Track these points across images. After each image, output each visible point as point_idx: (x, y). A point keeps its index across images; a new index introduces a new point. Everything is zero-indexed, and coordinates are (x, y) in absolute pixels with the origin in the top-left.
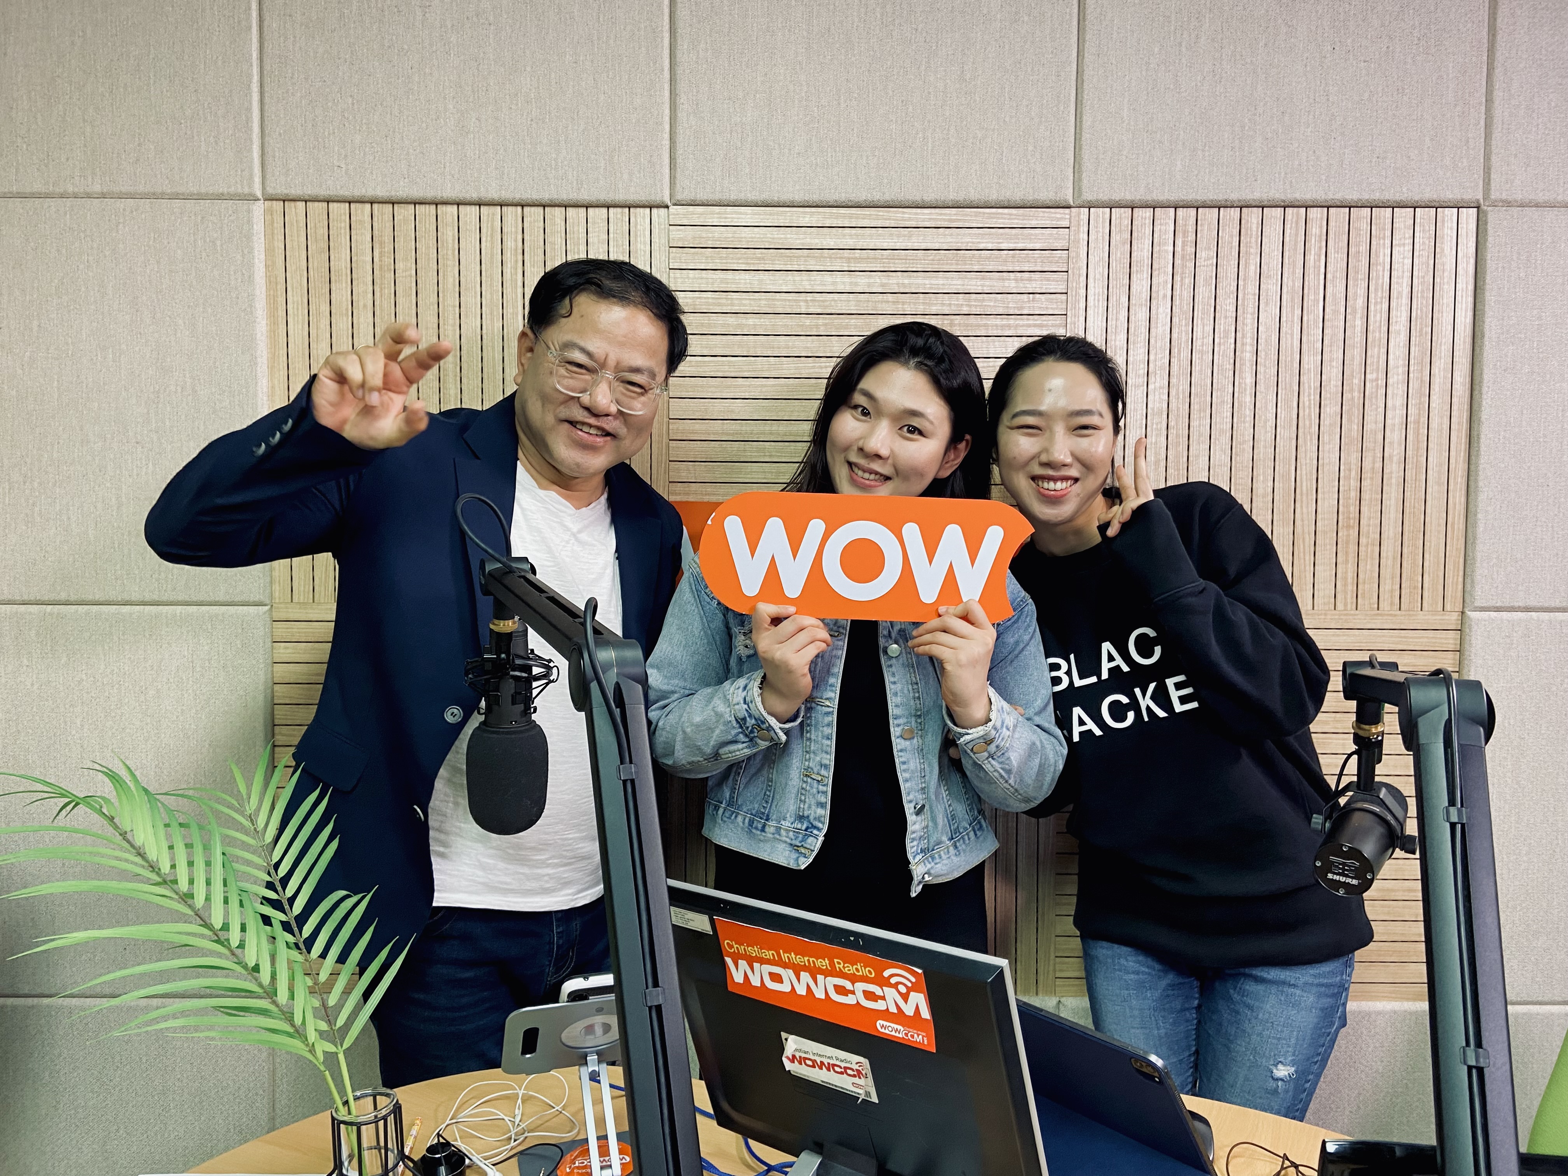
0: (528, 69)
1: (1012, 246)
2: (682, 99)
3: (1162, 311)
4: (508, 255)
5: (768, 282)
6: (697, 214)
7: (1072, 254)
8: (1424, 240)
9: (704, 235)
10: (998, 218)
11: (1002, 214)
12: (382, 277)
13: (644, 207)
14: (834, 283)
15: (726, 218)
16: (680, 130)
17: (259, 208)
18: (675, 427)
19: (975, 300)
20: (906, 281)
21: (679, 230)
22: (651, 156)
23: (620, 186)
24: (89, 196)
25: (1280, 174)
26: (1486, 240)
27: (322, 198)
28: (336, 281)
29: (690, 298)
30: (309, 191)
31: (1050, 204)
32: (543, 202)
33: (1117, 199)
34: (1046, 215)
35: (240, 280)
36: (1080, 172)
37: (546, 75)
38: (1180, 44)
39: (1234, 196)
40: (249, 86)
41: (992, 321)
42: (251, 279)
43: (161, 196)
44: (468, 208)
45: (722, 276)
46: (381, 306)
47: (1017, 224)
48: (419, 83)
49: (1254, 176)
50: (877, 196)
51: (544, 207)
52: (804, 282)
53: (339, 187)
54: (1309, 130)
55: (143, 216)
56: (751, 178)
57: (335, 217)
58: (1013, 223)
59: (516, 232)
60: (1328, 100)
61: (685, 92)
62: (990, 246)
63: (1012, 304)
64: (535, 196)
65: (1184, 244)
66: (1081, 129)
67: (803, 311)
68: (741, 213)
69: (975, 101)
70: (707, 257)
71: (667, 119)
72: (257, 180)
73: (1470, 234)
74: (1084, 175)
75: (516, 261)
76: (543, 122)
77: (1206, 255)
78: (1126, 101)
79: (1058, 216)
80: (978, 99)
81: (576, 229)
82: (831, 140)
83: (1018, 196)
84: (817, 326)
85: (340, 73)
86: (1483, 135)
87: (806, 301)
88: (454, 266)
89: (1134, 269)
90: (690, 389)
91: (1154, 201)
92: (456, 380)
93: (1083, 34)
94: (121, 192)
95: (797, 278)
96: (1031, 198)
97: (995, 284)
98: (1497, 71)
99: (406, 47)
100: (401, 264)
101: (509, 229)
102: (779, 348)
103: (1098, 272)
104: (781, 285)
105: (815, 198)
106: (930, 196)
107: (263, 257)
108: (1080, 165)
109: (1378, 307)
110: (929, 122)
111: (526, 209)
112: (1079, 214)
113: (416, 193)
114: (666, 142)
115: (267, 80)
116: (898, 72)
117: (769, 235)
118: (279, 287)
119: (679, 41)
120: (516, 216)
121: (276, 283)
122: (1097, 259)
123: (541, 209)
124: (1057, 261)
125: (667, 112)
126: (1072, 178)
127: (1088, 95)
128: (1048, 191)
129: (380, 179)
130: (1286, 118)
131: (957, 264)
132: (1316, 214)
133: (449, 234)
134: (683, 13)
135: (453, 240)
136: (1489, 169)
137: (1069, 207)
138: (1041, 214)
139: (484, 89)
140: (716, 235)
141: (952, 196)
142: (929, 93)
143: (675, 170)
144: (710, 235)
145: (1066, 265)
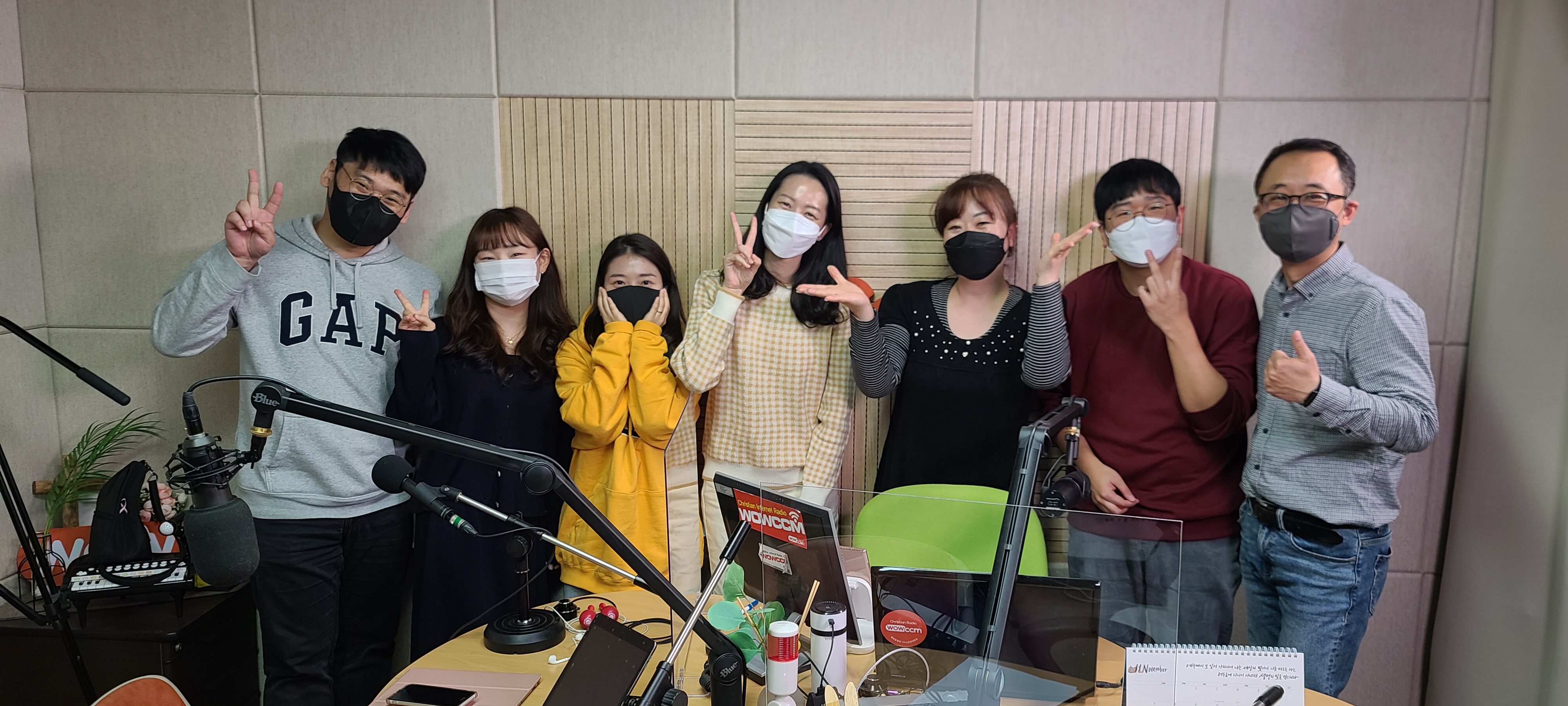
0: (651, 18)
1: (938, 123)
2: (742, 36)
3: (1027, 162)
4: (640, 128)
5: (793, 144)
6: (751, 104)
7: (974, 127)
8: (1183, 120)
9: (755, 116)
10: (930, 107)
11: (932, 104)
12: (567, 142)
13: (719, 99)
14: (833, 145)
15: (768, 106)
16: (741, 54)
17: (496, 102)
19: (916, 155)
20: (876, 144)
21: (741, 114)
22: (724, 70)
23: (706, 87)
24: (398, 95)
25: (1097, 81)
26: (1221, 122)
27: (532, 96)
28: (540, 144)
29: (747, 154)
30: (524, 93)
31: (961, 99)
33: (1001, 95)
34: (958, 105)
35: (486, 145)
36: (979, 81)
37: (661, 22)
39: (1069, 95)
40: (489, 30)
41: (926, 168)
42: (492, 145)
43: (440, 96)
44: (617, 101)
45: (766, 141)
46: (566, 157)
47: (942, 110)
48: (587, 28)
49: (1082, 81)
50: (858, 94)
51: (661, 99)
52: (815, 144)
53: (542, 90)
55: (430, 108)
56: (782, 83)
57: (539, 107)
58: (939, 110)
59: (645, 115)
61: (743, 32)
62: (925, 123)
64: (656, 94)
65: (1041, 122)
66: (979, 54)
68: (777, 104)
69: (916, 37)
70: (757, 130)
71: (733, 48)
72: (495, 86)
73: (1211, 117)
75: (645, 132)
76: (660, 50)
77: (1054, 129)
78: (1006, 37)
79: (966, 105)
81: (680, 113)
82: (830, 60)
83: (941, 93)
85: (542, 22)
86: (1220, 57)
88: (608, 134)
89: (1011, 137)
90: (747, 208)
91: (1022, 97)
92: (610, 203)
94: (417, 94)
95: (811, 142)
96: (949, 95)
97: (928, 146)
100: (578, 134)
101: (640, 113)
103: (989, 139)
105: (821, 95)
106: (889, 94)
107: (499, 131)
108: (979, 75)
110: (889, 49)
111: (650, 101)
112: (978, 104)
113: (587, 93)
114: (733, 62)
115: (499, 26)
116: (870, 19)
117: (793, 117)
118: (508, 148)
120: (645, 105)
121: (506, 146)
122: (989, 131)
123: (659, 101)
124: (965, 132)
125: (733, 44)
126: (973, 84)
127: (984, 34)
128: (959, 91)
129: (565, 84)
130: (1102, 48)
131: (906, 134)
132: (1120, 105)
133: (605, 116)
135: (608, 119)
136: (1225, 77)
137: (971, 100)
138: (955, 104)
139: (626, 30)
140: (763, 116)
141: (902, 93)
142: (889, 32)
143: (738, 79)
144: (759, 117)
145: (970, 135)
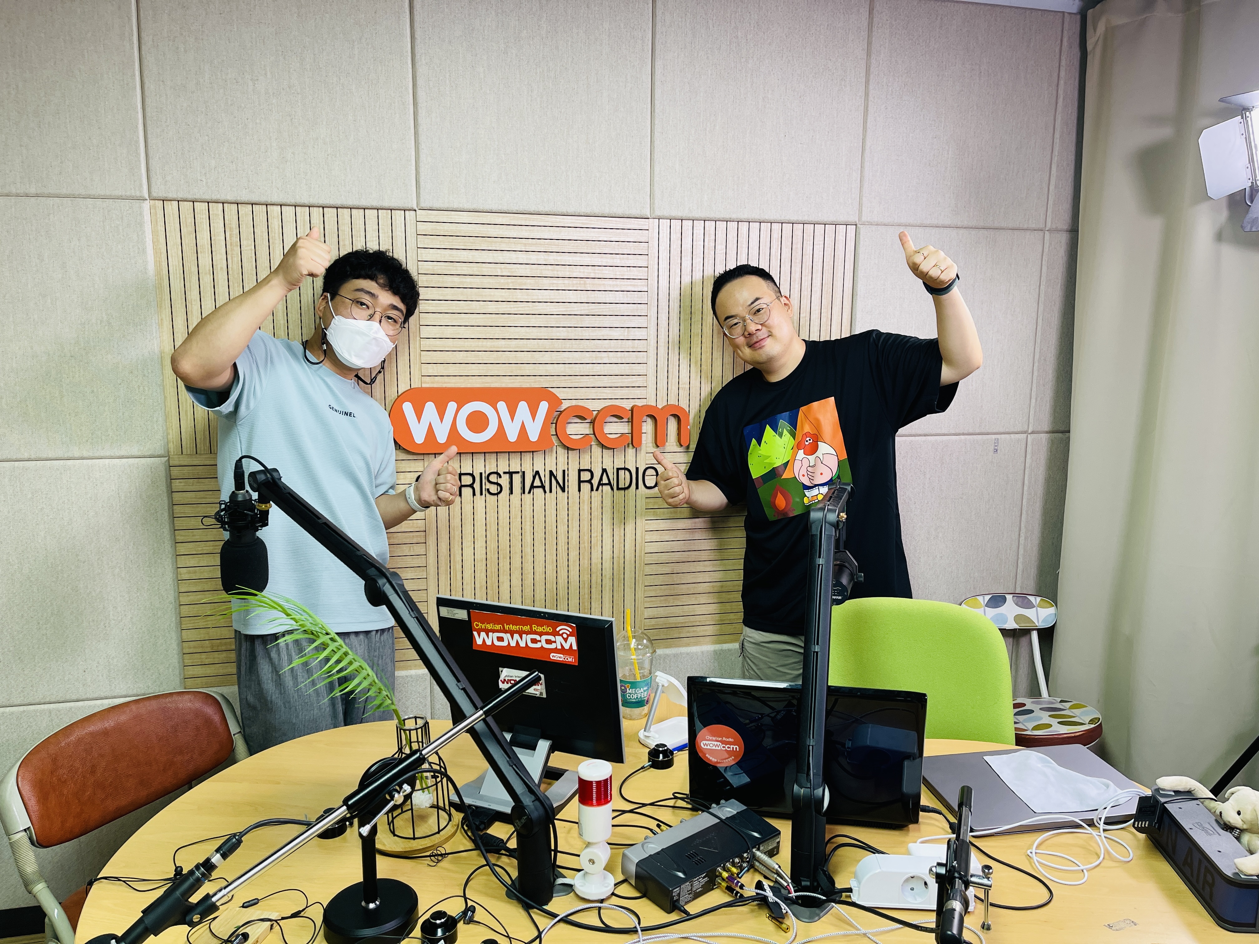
0: (324, 123)
1: (617, 239)
2: (423, 146)
6: (435, 216)
7: (650, 245)
8: (829, 241)
9: (438, 228)
10: (610, 223)
11: (612, 221)
12: (232, 250)
13: (401, 210)
14: (517, 258)
16: (421, 164)
17: (146, 205)
18: (424, 343)
19: (598, 270)
20: (559, 258)
21: (423, 225)
22: (404, 180)
23: (386, 197)
25: (757, 205)
26: (859, 244)
27: (190, 200)
28: (201, 252)
29: (431, 266)
30: (181, 195)
31: (638, 216)
32: (336, 206)
33: (674, 215)
34: (636, 222)
35: (137, 252)
36: (653, 198)
37: (336, 128)
38: (706, 129)
39: (734, 216)
40: (137, 126)
41: (607, 282)
42: (145, 252)
43: (78, 196)
44: (288, 208)
45: (449, 253)
46: (232, 269)
47: (620, 227)
48: (252, 129)
49: (744, 206)
50: (541, 209)
51: (337, 208)
53: (202, 194)
54: (772, 181)
55: (67, 210)
56: (466, 195)
57: (199, 212)
58: (618, 226)
59: (320, 223)
60: (782, 164)
61: (424, 142)
62: (605, 239)
63: (618, 272)
64: (331, 201)
65: (709, 241)
66: (653, 175)
68: (460, 215)
69: (595, 155)
70: (440, 241)
71: (413, 158)
72: (145, 187)
73: (852, 239)
74: (656, 201)
76: (335, 157)
77: (720, 248)
78: (678, 160)
79: (642, 223)
80: (597, 154)
81: (358, 219)
82: (513, 174)
83: (620, 211)
84: (508, 283)
85: (199, 120)
86: (859, 186)
87: (501, 269)
88: (280, 243)
90: (432, 320)
91: (693, 217)
92: (284, 315)
93: (654, 120)
94: (50, 193)
95: (495, 255)
96: (627, 213)
97: (609, 261)
98: (866, 151)
99: (243, 105)
100: (245, 242)
101: (315, 222)
102: (485, 296)
103: (664, 255)
105: (505, 208)
106: (571, 210)
107: (151, 237)
108: (653, 195)
109: (807, 277)
110: (569, 166)
111: (326, 210)
112: (653, 223)
113: (253, 198)
114: (414, 172)
115: (149, 122)
116: (551, 136)
117: (477, 229)
118: (162, 256)
119: (420, 111)
120: (319, 213)
121: (161, 253)
122: (664, 248)
123: (335, 210)
124: (642, 248)
125: (413, 153)
126: (649, 202)
127: (657, 155)
128: (636, 209)
129: (229, 189)
130: (761, 174)
131: (587, 249)
132: (776, 227)
133: (275, 222)
134: (421, 94)
135: (279, 228)
136: (862, 205)
137: (648, 218)
138: (633, 222)
139: (296, 134)
140: (446, 228)
141: (583, 211)
142: (569, 149)
143: (420, 189)
144: (442, 228)
145: (647, 251)
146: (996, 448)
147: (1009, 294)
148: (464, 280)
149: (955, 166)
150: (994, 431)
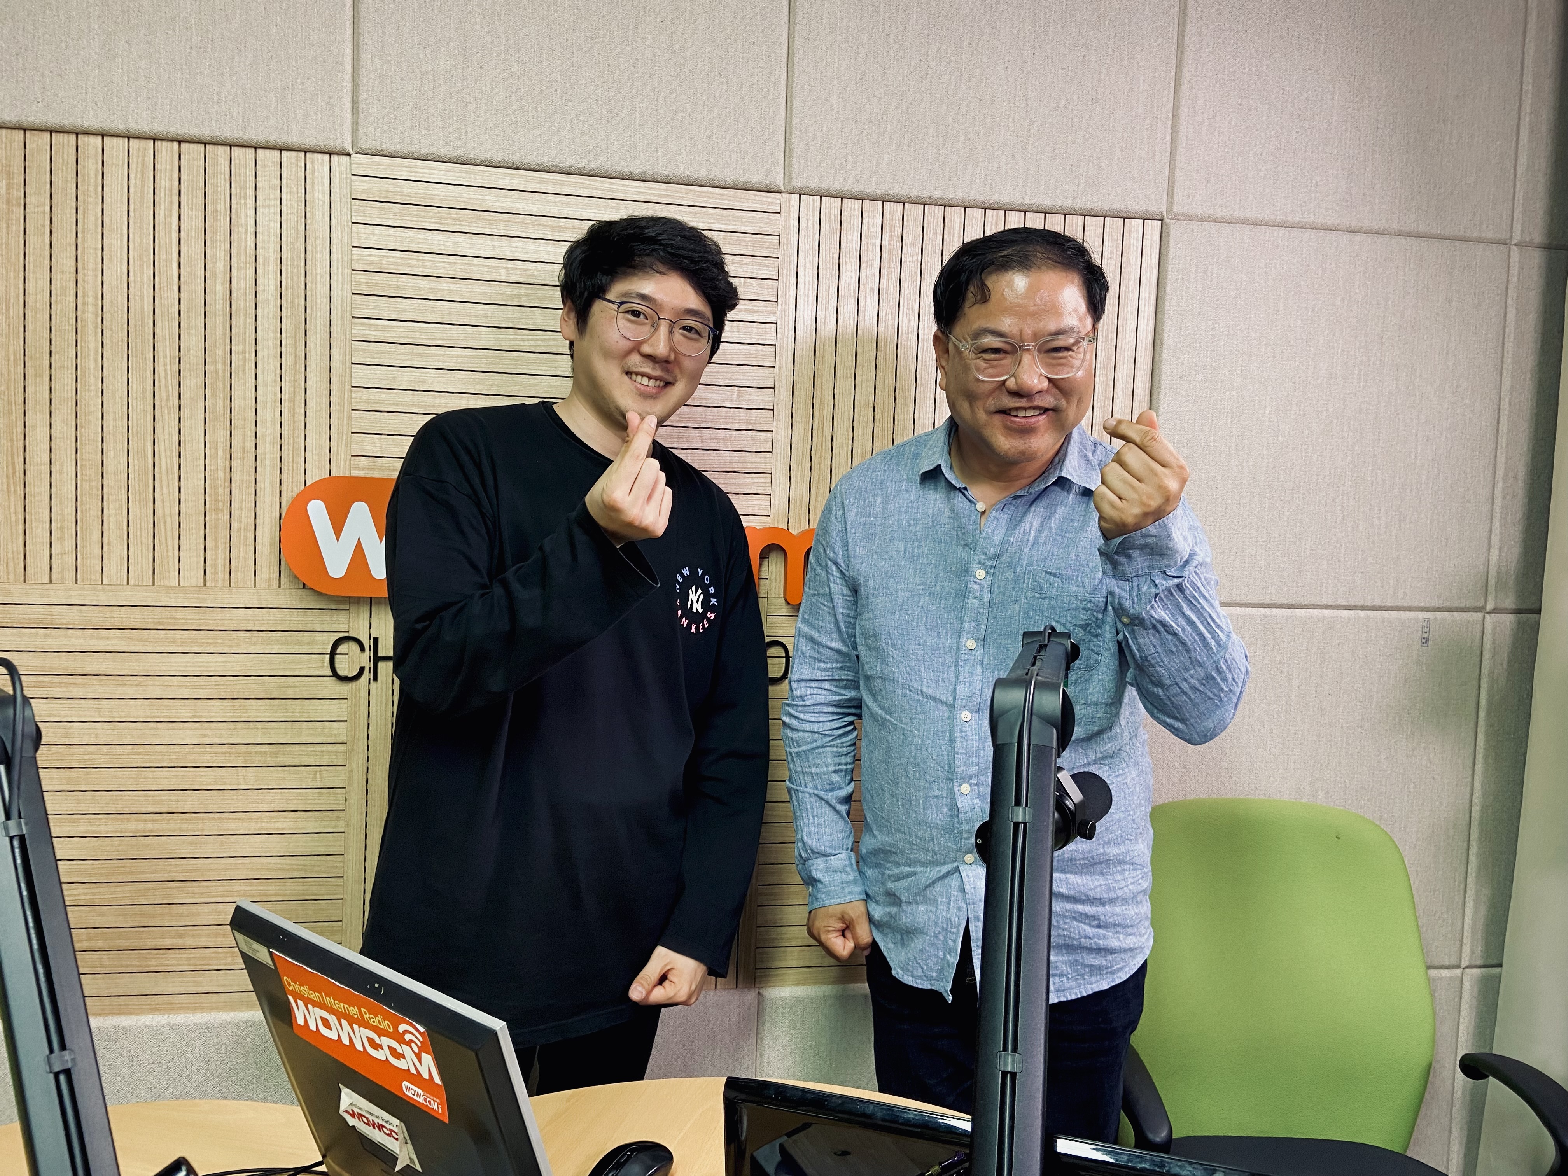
1: (723, 227)
2: (367, 40)
3: (870, 304)
4: (161, 195)
5: (464, 245)
6: (383, 166)
7: (783, 240)
8: (1112, 248)
9: (392, 189)
10: (709, 197)
11: (713, 193)
12: (9, 212)
13: (322, 152)
15: (417, 172)
16: (363, 72)
18: (359, 395)
21: (362, 181)
22: (330, 98)
23: (294, 126)
25: (980, 175)
26: (1169, 253)
29: (375, 256)
31: (761, 188)
32: (203, 139)
33: (826, 188)
34: (757, 198)
36: (791, 157)
38: (888, 35)
44: (114, 140)
45: (412, 235)
46: (7, 245)
47: (728, 205)
49: (957, 175)
50: (582, 164)
51: (205, 144)
52: (505, 248)
54: (1009, 133)
56: (443, 131)
58: (724, 204)
59: (172, 170)
60: (1027, 105)
61: (369, 32)
64: (192, 131)
65: (892, 236)
66: (791, 113)
67: (503, 278)
68: (433, 169)
69: (685, 73)
70: (395, 213)
71: (348, 60)
73: (1154, 245)
74: (795, 160)
75: (171, 203)
76: (205, 51)
77: (911, 251)
78: (835, 88)
79: (769, 200)
80: (687, 72)
81: (242, 171)
82: (533, 99)
83: (728, 176)
84: (519, 296)
86: (1168, 153)
87: (507, 269)
88: (97, 203)
89: (843, 259)
90: (375, 355)
91: (861, 192)
92: (96, 333)
93: (794, 15)
96: (741, 179)
98: (1183, 87)
101: (163, 167)
102: (476, 316)
103: (808, 260)
104: (479, 249)
105: (516, 159)
106: (638, 168)
108: (790, 150)
110: (637, 90)
111: (183, 145)
112: (790, 200)
114: (348, 85)
116: (604, 35)
117: (464, 195)
120: (172, 151)
122: (807, 247)
123: (201, 147)
124: (767, 246)
125: (349, 51)
126: (782, 162)
127: (799, 78)
128: (758, 174)
129: (8, 101)
130: (988, 120)
133: (90, 169)
136: (1173, 182)
137: (779, 192)
138: (752, 196)
140: (406, 190)
141: (660, 170)
142: (637, 60)
143: (358, 115)
144: (399, 190)
145: (776, 251)
146: (1426, 636)
147: (1447, 354)
148: (438, 286)
149: (1346, 122)
150: (1423, 604)
